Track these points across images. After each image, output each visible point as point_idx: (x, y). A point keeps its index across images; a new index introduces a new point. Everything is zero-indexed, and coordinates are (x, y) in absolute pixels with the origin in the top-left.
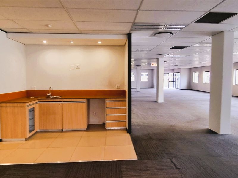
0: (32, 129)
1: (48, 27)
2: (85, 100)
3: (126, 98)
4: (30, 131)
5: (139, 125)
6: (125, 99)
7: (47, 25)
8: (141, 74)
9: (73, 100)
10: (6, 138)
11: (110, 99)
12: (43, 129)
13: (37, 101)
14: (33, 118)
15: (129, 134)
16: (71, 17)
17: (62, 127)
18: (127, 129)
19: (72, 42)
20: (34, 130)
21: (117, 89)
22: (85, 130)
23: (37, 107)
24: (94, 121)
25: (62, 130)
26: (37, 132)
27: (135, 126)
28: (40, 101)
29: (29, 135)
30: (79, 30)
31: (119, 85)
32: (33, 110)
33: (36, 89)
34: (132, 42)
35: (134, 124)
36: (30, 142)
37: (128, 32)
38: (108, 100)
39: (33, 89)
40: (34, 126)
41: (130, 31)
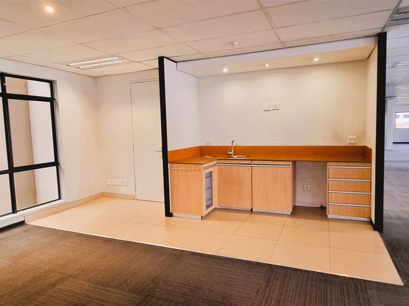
0: (209, 203)
1: (233, 45)
2: (291, 163)
3: (370, 162)
4: (208, 207)
5: (399, 218)
6: (369, 164)
7: (232, 43)
8: (397, 114)
9: (268, 163)
10: (178, 212)
11: (336, 163)
12: (223, 205)
13: (215, 162)
14: (211, 187)
15: (377, 233)
16: (271, 22)
17: (252, 206)
18: (371, 222)
19: (267, 65)
20: (212, 205)
21: (349, 144)
22: (288, 215)
23: (215, 171)
24: (305, 200)
25: (252, 210)
26: (215, 209)
27: (390, 218)
28: (219, 161)
29: (206, 212)
30: (281, 42)
31: (355, 137)
32: (210, 175)
33: (213, 144)
34: (387, 50)
35: (389, 215)
36: (208, 223)
37: (379, 31)
38: (332, 164)
39: (209, 145)
40: (211, 199)
41: (384, 28)
